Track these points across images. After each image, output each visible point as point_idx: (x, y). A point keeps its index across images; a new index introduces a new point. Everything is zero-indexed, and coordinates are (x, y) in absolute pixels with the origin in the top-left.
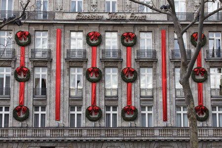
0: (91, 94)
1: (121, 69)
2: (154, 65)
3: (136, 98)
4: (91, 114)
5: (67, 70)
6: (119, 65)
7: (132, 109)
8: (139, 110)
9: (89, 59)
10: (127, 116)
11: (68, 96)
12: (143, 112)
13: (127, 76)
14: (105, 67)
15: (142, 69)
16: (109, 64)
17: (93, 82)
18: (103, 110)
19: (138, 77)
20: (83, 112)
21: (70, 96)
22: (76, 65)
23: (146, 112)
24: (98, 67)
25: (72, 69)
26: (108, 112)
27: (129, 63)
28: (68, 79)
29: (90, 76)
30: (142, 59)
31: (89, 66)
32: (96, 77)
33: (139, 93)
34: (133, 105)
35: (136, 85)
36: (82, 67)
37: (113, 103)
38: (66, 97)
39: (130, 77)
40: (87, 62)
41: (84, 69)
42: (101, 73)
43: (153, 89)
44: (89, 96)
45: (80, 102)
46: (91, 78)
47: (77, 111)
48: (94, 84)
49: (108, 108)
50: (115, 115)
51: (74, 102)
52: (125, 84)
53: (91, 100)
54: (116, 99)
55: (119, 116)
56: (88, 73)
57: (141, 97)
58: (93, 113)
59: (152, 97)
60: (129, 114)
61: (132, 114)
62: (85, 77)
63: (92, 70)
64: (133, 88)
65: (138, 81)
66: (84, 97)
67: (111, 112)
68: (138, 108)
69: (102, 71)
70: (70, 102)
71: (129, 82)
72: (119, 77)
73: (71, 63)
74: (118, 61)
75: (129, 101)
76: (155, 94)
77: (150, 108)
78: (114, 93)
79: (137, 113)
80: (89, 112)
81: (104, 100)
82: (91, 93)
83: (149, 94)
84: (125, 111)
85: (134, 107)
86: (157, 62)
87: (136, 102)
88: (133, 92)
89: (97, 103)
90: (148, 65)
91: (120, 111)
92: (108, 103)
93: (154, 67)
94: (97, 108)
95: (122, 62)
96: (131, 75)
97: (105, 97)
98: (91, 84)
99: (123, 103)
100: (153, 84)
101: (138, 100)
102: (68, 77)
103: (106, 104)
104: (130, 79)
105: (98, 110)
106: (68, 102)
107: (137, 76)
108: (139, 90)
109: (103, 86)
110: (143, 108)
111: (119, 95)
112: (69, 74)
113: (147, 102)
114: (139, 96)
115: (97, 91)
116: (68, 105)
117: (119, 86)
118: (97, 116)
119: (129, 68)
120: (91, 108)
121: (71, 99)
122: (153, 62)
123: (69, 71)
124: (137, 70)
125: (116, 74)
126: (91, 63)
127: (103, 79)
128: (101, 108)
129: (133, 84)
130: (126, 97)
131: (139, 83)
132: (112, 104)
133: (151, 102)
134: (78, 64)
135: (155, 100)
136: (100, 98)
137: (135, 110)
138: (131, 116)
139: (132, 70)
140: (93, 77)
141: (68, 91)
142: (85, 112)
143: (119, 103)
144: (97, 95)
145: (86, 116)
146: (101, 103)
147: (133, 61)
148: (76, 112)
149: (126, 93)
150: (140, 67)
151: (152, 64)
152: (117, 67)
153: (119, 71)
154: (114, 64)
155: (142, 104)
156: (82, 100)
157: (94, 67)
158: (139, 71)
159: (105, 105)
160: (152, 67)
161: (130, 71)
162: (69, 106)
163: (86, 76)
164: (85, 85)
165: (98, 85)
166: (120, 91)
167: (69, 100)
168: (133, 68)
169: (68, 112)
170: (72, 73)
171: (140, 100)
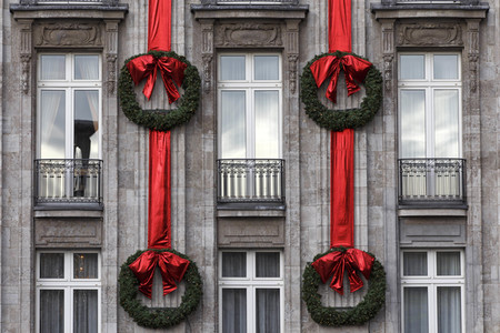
0: (144, 191)
1: (300, 58)
2: (468, 39)
3: (378, 210)
4: (148, 293)
5: (21, 67)
6: (288, 39)
7: (354, 266)
8: (391, 270)
9: (133, 9)
10: (330, 301)
11: (27, 202)
12: (414, 281)
13: (333, 97)
14: (218, 50)
15: (406, 61)
16: (237, 37)
17: (156, 126)
18: (208, 271)
19: (388, 101)
20: (104, 280)
21: (36, 200)
22: (66, 42)
23: (431, 279)
24: (181, 52)
25: (46, 61)
26: (234, 282)
27: (338, 28)
28: (28, 112)
29: (141, 98)
30: (407, 8)
31: (136, 44)
32: (172, 99)
33: (392, 183)
34: (362, 242)
35: (377, 141)
36: (99, 50)
37: (261, 236)
38: (17, 204)
39: (348, 103)
40: (122, 23)
41: (111, 61)
42: (197, 79)
43: (464, 163)
44: (137, 201)
45: (88, 230)
46: (146, 106)
47: (77, 275)
48: (162, 138)
49: (232, 259)
50: (268, 297)
51: (61, 231)
52: (319, 139)
53: (144, 217)
54: (272, 212)
55: (289, 301)
56: (128, 81)
57: (402, 202)
58: (158, 288)
59: (462, 202)
60: (340, 291)
61: (356, 288)
62: (114, 100)
63: (150, 67)
64: (361, 158)
65: (389, 120)
66: (110, 204)
67: (251, 282)
68: (389, 257)
69: (201, 69)
70: (40, 231)
71: (342, 127)
72: (288, 103)
73: (40, 30)
74: (283, 21)
75: (342, 224)
76: (474, 186)
77: (448, 259)
78: (267, 187)
79: (384, 288)
80: (135, 283)
81: (211, 223)
82: (144, 182)
83: (446, 186)
84: (319, 275)
85: (369, 256)
86: (483, 21)
87: (375, 232)
88: (361, 180)
89: (178, 233)
90: (440, 36)
91: (297, 277)
92: (234, 236)
93: (468, 50)
94: (175, 262)
95: (303, 23)
96: (352, 93)
97: (220, 203)
98: (143, 139)
99: (311, 234)
100: (467, 139)
101: (386, 220)
102: (27, 101)
103: (224, 241)
104: (347, 114)
105: (182, 273)
106: (27, 230)
107: (380, 98)
108: (392, 166)
109: (209, 148)
110: (413, 259)
111: (292, 196)
112: (32, 89)
113: (432, 230)
114: (391, 200)
115: (179, 176)
116: (27, 244)
117: (287, 146)
118: (175, 303)
119: (339, 56)
120: (144, 263)
121: (44, 214)
122: (463, 21)
123: (32, 71)
124: (382, 66)
125: (275, 83)
126: (144, 30)
127: (209, 112)
128: (199, 261)
129: (362, 139)
130: (326, 205)
131: (390, 129)
132: (252, 241)
133: (453, 230)
134: (80, 36)
135: (475, 219)
136: (194, 209)
137: (374, 271)
138: (354, 302)
139: (358, 66)
140: (157, 101)
141: (27, 175)
142: (114, 280)
143: (291, 234)
144: (179, 193)
145: (122, 303)
146: (198, 237)
147: (360, 18)
148: (68, 283)
149: (325, 184)
150: (400, 49)
151: (459, 34)
152: (280, 50)
153: (289, 71)
154: (263, 34)
155: (406, 242)
156: (100, 219)
157: (163, 47)
158: (394, 71)
159: (219, 248)
160: (459, 49)
161: (347, 70)
162: (36, 249)
163: (120, 97)
164: (115, 145)
165: (179, 143)
166: (293, 172)
167: (34, 219)
168: (362, 53)
169: (27, 283)
170: (48, 82)
171: (400, 219)
